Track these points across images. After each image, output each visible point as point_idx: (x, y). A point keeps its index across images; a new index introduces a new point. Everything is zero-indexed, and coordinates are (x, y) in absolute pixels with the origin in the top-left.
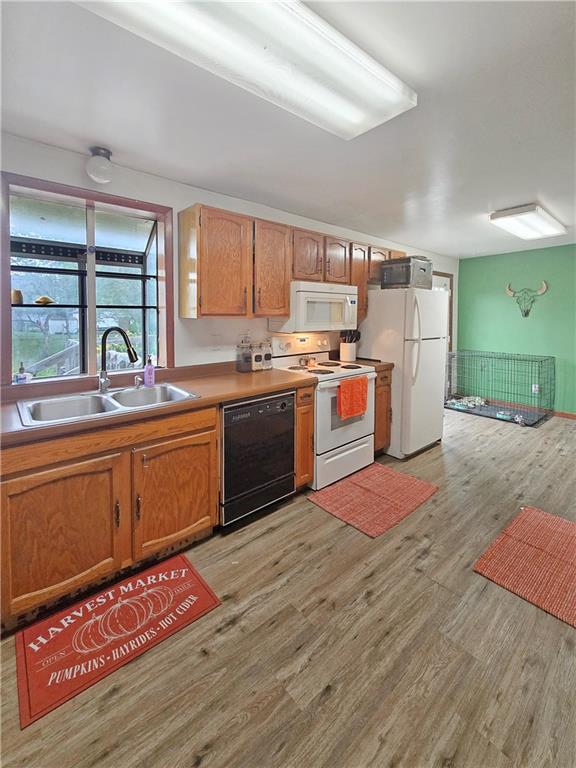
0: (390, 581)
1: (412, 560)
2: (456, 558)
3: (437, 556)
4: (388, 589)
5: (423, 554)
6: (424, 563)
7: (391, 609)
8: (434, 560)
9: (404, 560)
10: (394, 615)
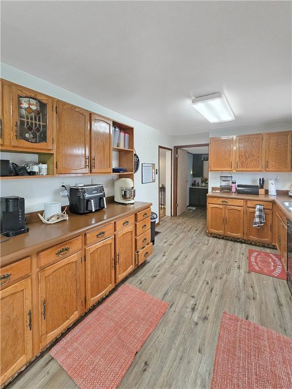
0: (203, 290)
1: (198, 302)
2: (177, 310)
3: (187, 308)
4: (202, 286)
5: (194, 308)
6: (192, 302)
7: (197, 281)
8: (188, 305)
9: (202, 300)
10: (196, 279)
